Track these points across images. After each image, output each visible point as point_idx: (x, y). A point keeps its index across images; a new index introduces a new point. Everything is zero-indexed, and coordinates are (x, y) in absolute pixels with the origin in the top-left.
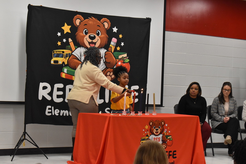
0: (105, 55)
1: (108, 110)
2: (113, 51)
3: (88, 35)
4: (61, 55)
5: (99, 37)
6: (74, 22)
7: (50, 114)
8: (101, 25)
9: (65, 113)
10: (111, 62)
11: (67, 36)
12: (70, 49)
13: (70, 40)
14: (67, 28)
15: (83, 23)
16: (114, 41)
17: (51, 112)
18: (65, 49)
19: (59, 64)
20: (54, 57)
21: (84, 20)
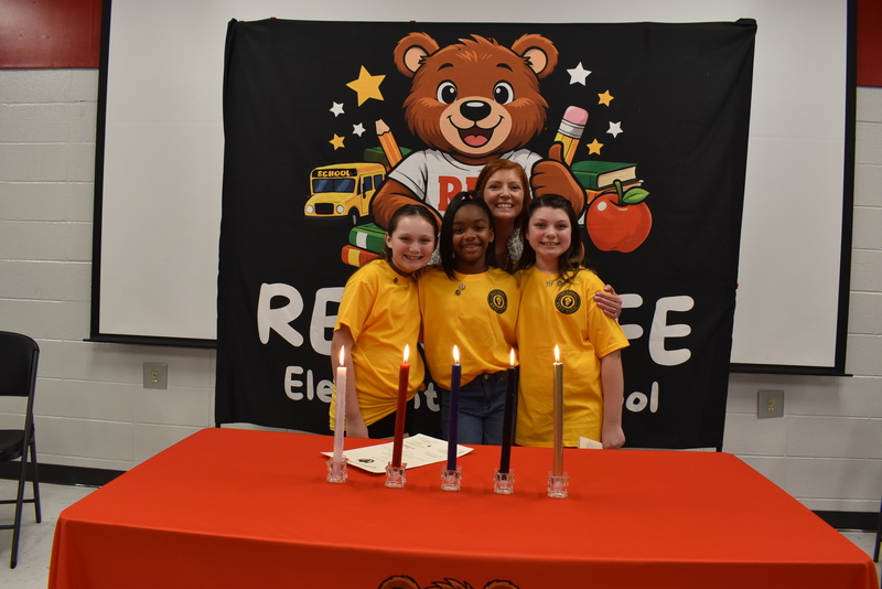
0: (534, 173)
2: (568, 160)
3: (457, 104)
5: (507, 108)
6: (397, 59)
7: (298, 396)
11: (371, 112)
12: (383, 160)
13: (381, 126)
14: (367, 86)
15: (433, 63)
16: (575, 116)
17: (303, 390)
18: (362, 160)
19: (335, 214)
20: (318, 189)
21: (441, 48)
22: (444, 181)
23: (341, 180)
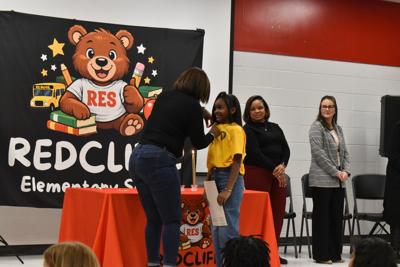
0: (124, 91)
1: (129, 183)
2: (137, 85)
3: (94, 59)
4: (48, 93)
5: (114, 62)
6: (70, 36)
7: (29, 190)
8: (118, 42)
9: (55, 187)
10: (135, 104)
11: (58, 60)
12: (64, 82)
13: (63, 67)
14: (57, 48)
15: (84, 39)
16: (140, 67)
17: (31, 187)
18: (55, 82)
19: (44, 106)
20: (36, 94)
21: (88, 33)
22: (89, 92)
23: (46, 90)
